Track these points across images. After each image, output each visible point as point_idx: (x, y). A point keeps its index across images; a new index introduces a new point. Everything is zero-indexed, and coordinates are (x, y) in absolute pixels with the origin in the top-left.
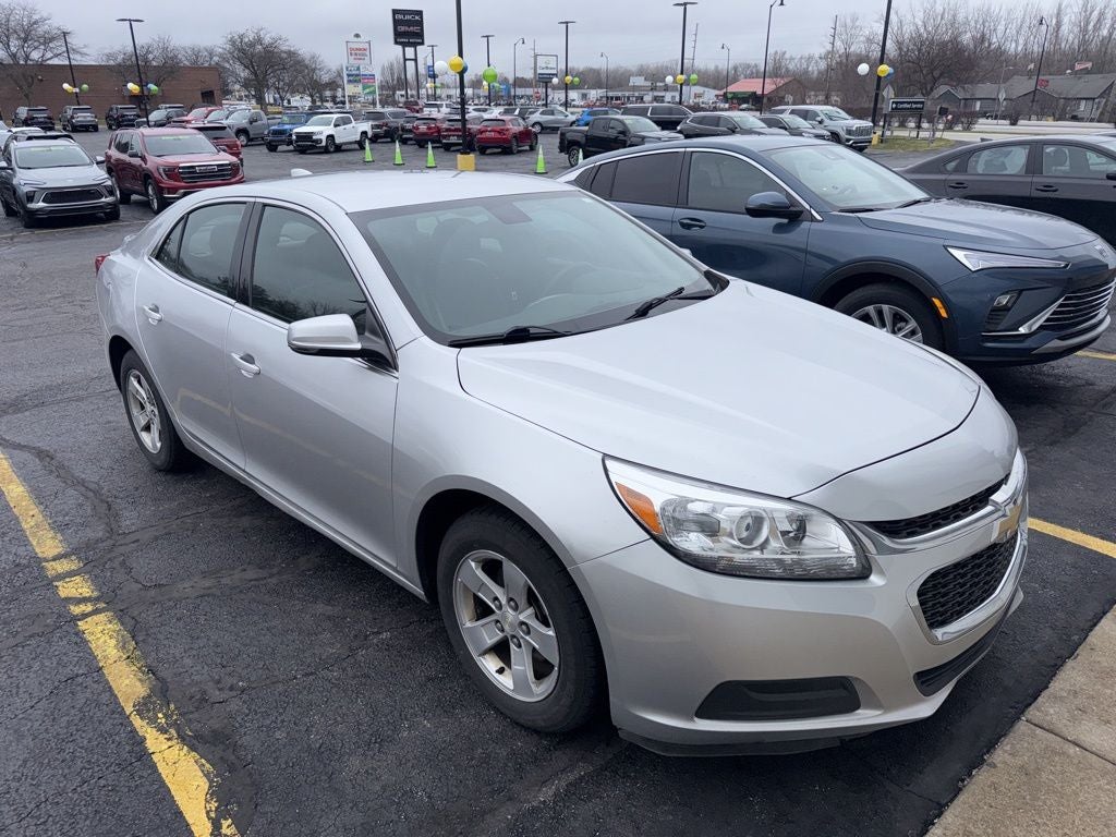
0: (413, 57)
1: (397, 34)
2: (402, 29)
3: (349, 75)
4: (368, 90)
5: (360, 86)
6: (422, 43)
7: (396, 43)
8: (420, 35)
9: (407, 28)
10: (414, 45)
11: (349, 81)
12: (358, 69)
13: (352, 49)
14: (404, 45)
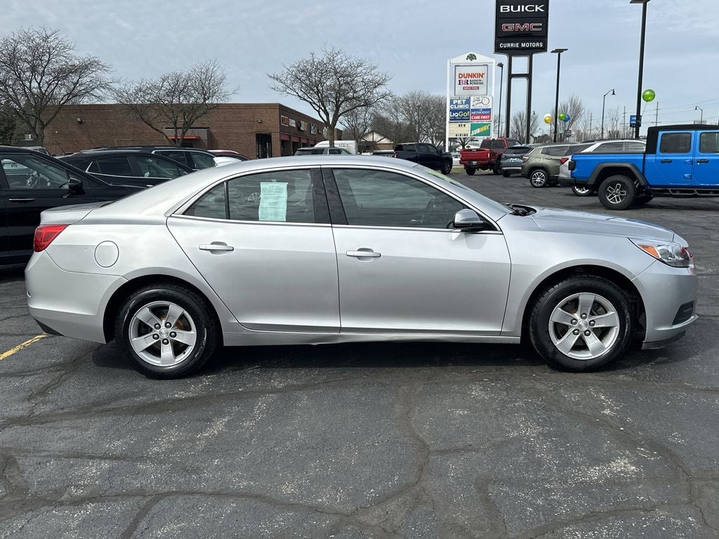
0: (526, 72)
1: (501, 37)
2: (510, 27)
3: (452, 111)
4: (478, 131)
5: (468, 125)
6: (544, 49)
7: (498, 50)
8: (542, 36)
9: (518, 25)
10: (529, 52)
11: (453, 119)
12: (468, 101)
13: (461, 75)
14: (511, 53)
